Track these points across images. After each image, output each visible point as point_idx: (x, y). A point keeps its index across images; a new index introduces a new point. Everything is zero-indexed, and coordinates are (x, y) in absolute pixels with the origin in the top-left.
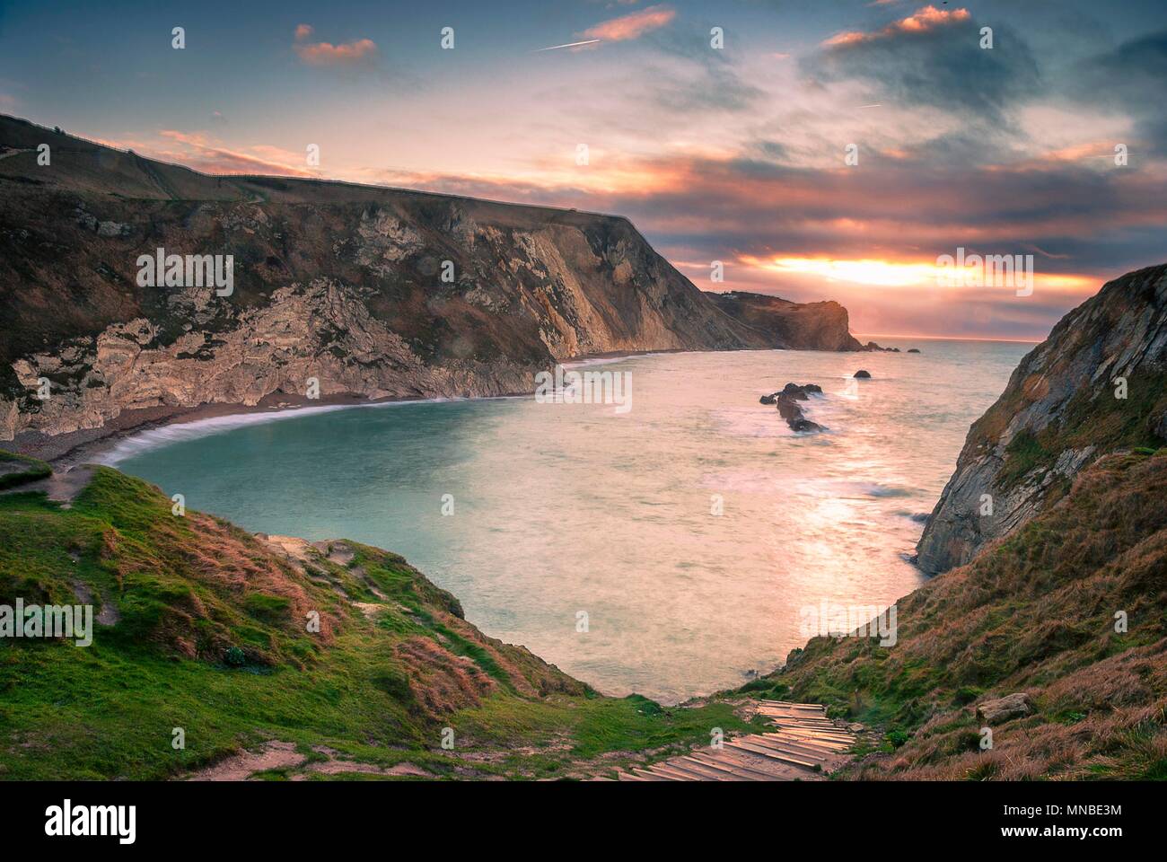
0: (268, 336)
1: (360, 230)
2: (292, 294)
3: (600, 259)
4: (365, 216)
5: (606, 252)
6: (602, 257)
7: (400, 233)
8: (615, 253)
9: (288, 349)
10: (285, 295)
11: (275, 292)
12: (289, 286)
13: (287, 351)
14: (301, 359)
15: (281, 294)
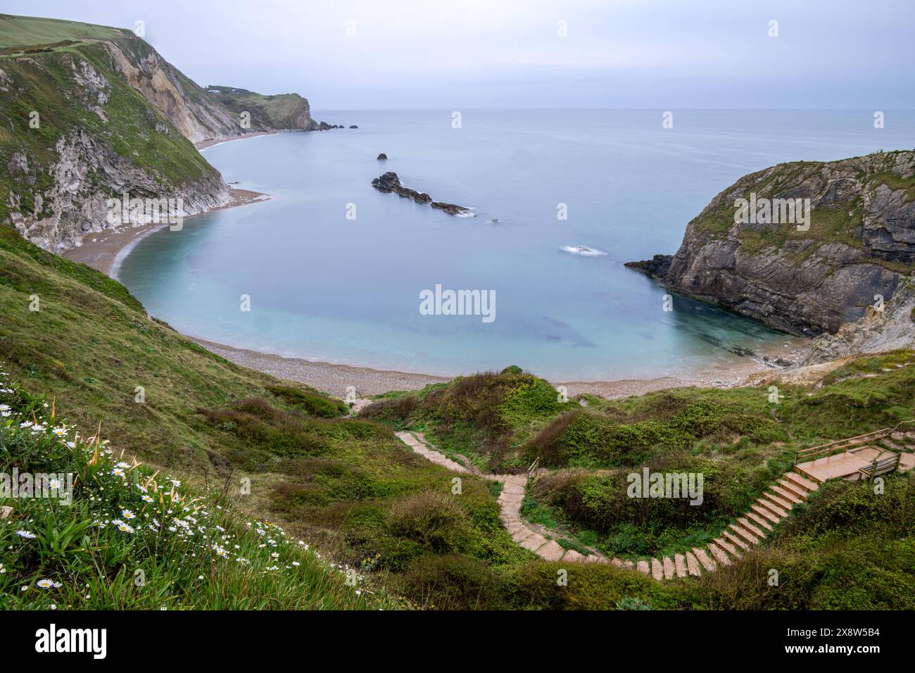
0: (65, 185)
1: (75, 79)
2: (66, 144)
3: (138, 70)
4: (74, 67)
5: (140, 64)
6: (139, 68)
7: (98, 78)
8: (148, 65)
9: (77, 194)
10: (63, 147)
11: (58, 145)
12: (61, 139)
13: (77, 196)
14: (86, 199)
15: (60, 145)
